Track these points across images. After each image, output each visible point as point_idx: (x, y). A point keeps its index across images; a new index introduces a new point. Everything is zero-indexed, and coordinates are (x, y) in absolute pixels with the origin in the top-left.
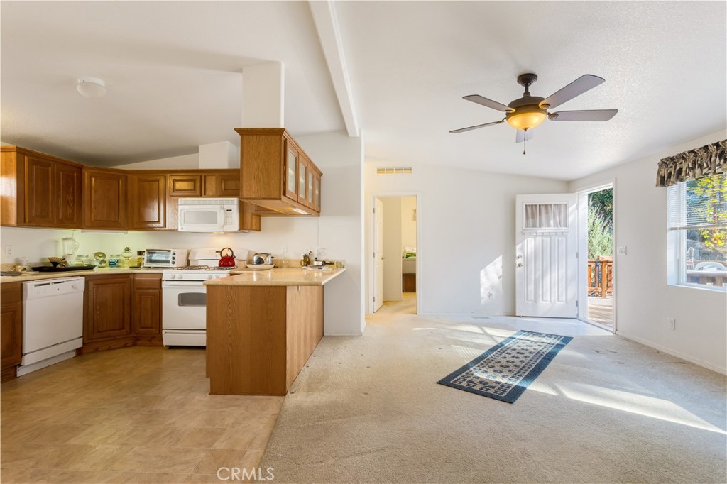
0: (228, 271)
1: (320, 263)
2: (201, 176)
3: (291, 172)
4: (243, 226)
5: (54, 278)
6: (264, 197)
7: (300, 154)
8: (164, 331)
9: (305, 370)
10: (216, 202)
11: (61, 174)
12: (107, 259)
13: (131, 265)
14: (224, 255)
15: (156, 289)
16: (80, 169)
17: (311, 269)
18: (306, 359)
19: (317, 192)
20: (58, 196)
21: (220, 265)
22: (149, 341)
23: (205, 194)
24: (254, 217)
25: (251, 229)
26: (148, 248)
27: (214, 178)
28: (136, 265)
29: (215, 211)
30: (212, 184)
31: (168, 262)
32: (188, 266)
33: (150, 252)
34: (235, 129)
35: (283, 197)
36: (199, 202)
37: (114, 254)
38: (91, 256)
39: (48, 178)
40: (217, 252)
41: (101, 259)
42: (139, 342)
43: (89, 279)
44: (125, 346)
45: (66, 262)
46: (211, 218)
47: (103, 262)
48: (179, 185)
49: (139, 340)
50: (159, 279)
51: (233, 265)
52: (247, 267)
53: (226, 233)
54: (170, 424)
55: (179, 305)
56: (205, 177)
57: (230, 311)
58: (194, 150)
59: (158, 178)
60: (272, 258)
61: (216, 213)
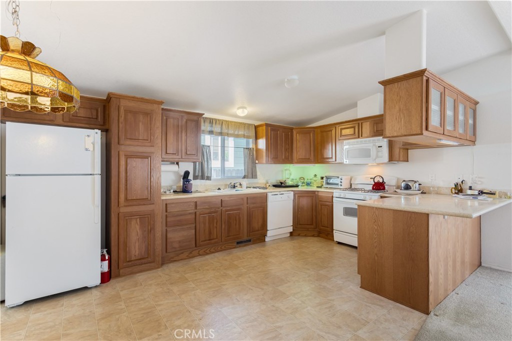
0: (379, 194)
1: (476, 193)
2: (359, 123)
3: (434, 107)
4: (391, 159)
5: (280, 192)
6: (406, 134)
7: (445, 89)
8: (334, 231)
9: (454, 297)
10: (370, 141)
11: (283, 134)
12: (306, 181)
13: (318, 186)
14: (376, 181)
15: (329, 202)
16: (292, 129)
17: (463, 197)
18: (455, 286)
19: (471, 122)
20: (282, 147)
21: (373, 189)
22: (327, 235)
23: (362, 136)
24: (401, 150)
25: (399, 160)
26: (326, 175)
27: (368, 123)
28: (320, 186)
29: (368, 148)
30: (367, 128)
31: (337, 184)
32: (351, 188)
33: (328, 178)
34: (379, 83)
35: (425, 132)
36: (357, 142)
37: (309, 178)
38: (298, 179)
39: (278, 138)
40: (371, 178)
41: (302, 181)
42: (321, 235)
43: (295, 193)
44: (313, 236)
45: (286, 183)
46: (366, 153)
47: (303, 183)
48: (345, 132)
49: (321, 233)
50: (331, 196)
51: (384, 189)
52: (396, 191)
53: (379, 164)
54: (331, 300)
55: (344, 215)
56: (362, 123)
57: (376, 227)
58: (354, 105)
59: (332, 129)
60: (419, 184)
61: (370, 149)
